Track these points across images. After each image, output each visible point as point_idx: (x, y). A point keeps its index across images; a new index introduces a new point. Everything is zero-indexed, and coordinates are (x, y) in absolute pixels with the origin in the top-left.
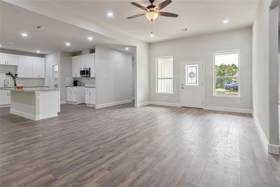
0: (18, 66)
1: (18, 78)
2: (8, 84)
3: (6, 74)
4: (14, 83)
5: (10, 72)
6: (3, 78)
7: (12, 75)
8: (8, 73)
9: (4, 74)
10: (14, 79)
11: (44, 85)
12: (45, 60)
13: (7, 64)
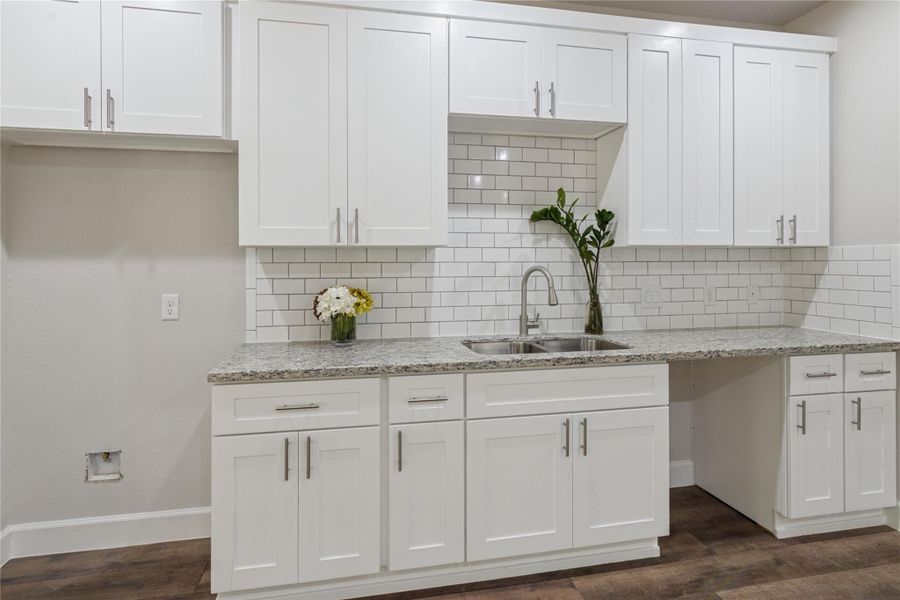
0: (619, 128)
2: (546, 312)
3: (537, 217)
4: (586, 296)
5: (561, 197)
6: (516, 255)
8: (552, 201)
10: (587, 256)
12: (831, 54)
13: (545, 114)
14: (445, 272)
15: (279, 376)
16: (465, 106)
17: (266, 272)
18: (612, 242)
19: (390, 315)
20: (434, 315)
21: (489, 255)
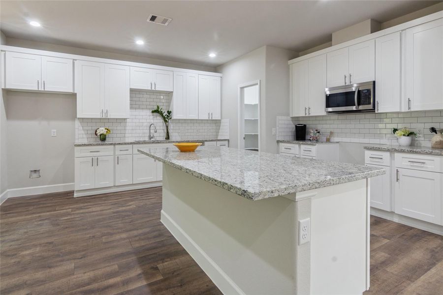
0: (172, 92)
1: (173, 120)
2: (155, 135)
3: (153, 112)
4: (166, 131)
5: (158, 107)
6: (148, 121)
7: (161, 114)
8: (156, 108)
9: (149, 111)
10: (166, 121)
11: (217, 135)
12: (221, 77)
13: (153, 89)
14: (129, 125)
15: (91, 145)
16: (134, 87)
17: (81, 124)
18: (171, 118)
19: (115, 136)
20: (127, 135)
21: (141, 121)
